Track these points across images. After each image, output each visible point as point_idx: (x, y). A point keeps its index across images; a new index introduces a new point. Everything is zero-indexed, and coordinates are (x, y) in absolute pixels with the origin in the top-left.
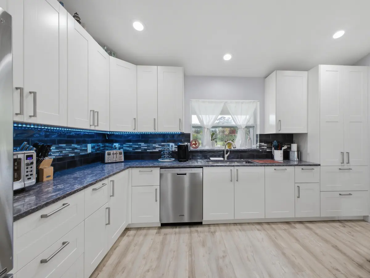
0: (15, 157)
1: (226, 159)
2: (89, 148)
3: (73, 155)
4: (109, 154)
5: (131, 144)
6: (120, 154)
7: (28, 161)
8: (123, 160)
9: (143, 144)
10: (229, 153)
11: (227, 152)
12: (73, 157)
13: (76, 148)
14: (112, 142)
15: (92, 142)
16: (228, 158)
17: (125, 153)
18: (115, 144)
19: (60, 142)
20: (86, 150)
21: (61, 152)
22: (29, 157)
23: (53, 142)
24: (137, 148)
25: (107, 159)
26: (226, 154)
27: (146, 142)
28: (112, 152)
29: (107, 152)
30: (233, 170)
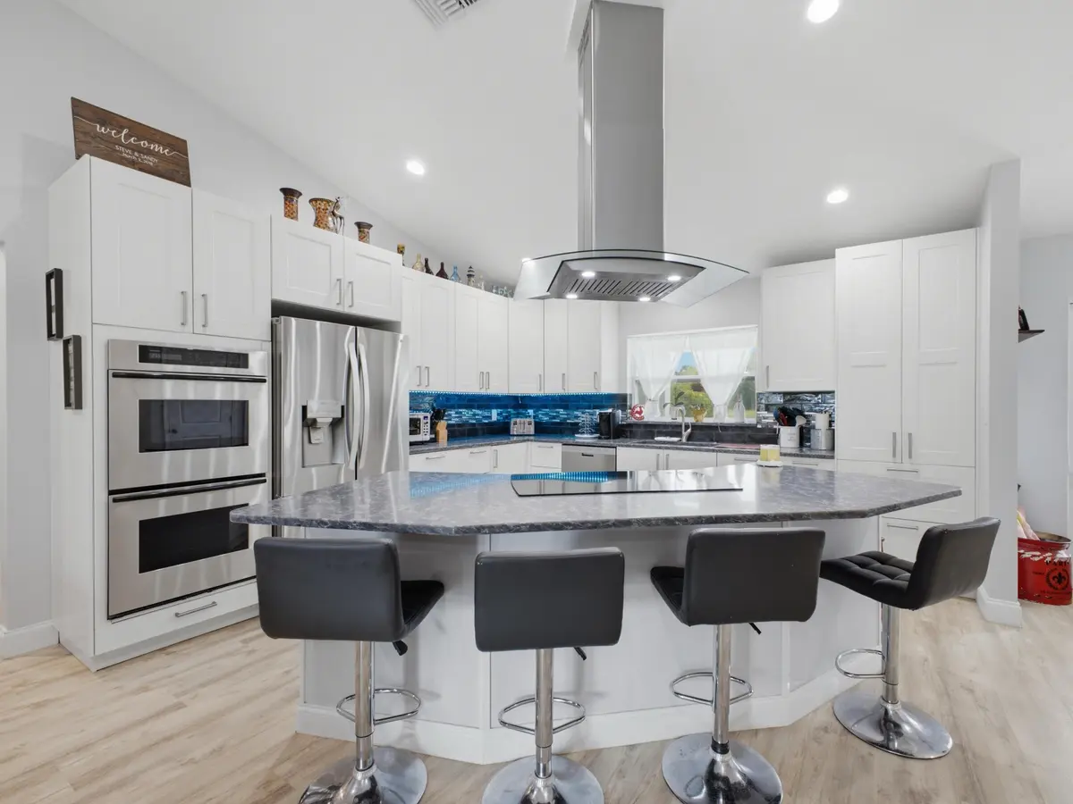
0: (412, 417)
1: (684, 440)
2: (495, 415)
3: (474, 421)
4: (515, 423)
5: (547, 410)
6: (530, 424)
7: (425, 421)
8: (532, 432)
9: (561, 411)
10: (689, 430)
11: (687, 427)
12: (474, 424)
13: (478, 415)
14: (526, 407)
15: (497, 407)
16: (690, 438)
17: (536, 423)
18: (529, 411)
19: (460, 407)
20: (490, 417)
21: (461, 417)
22: (426, 417)
23: (452, 407)
24: (554, 417)
25: (514, 430)
26: (685, 431)
27: (565, 408)
28: (518, 420)
29: (513, 421)
30: (661, 455)
